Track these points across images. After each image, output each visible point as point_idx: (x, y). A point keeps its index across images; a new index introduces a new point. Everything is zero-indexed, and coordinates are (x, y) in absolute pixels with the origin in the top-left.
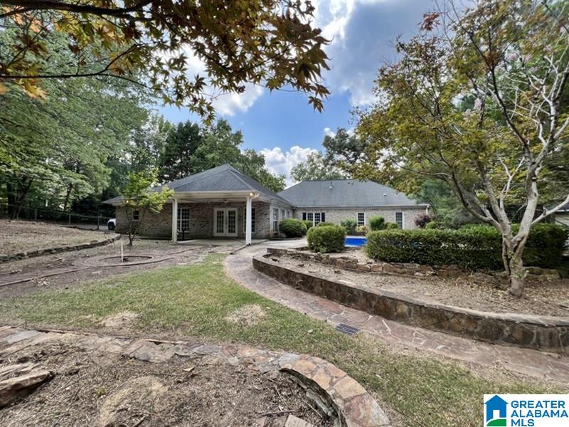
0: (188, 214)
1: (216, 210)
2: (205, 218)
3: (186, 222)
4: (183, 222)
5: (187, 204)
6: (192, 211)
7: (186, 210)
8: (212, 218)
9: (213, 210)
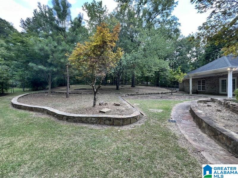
0: (205, 83)
1: (221, 80)
2: (214, 84)
3: (204, 86)
4: (202, 86)
5: (204, 78)
6: (207, 81)
7: (203, 81)
8: (219, 84)
9: (218, 80)
